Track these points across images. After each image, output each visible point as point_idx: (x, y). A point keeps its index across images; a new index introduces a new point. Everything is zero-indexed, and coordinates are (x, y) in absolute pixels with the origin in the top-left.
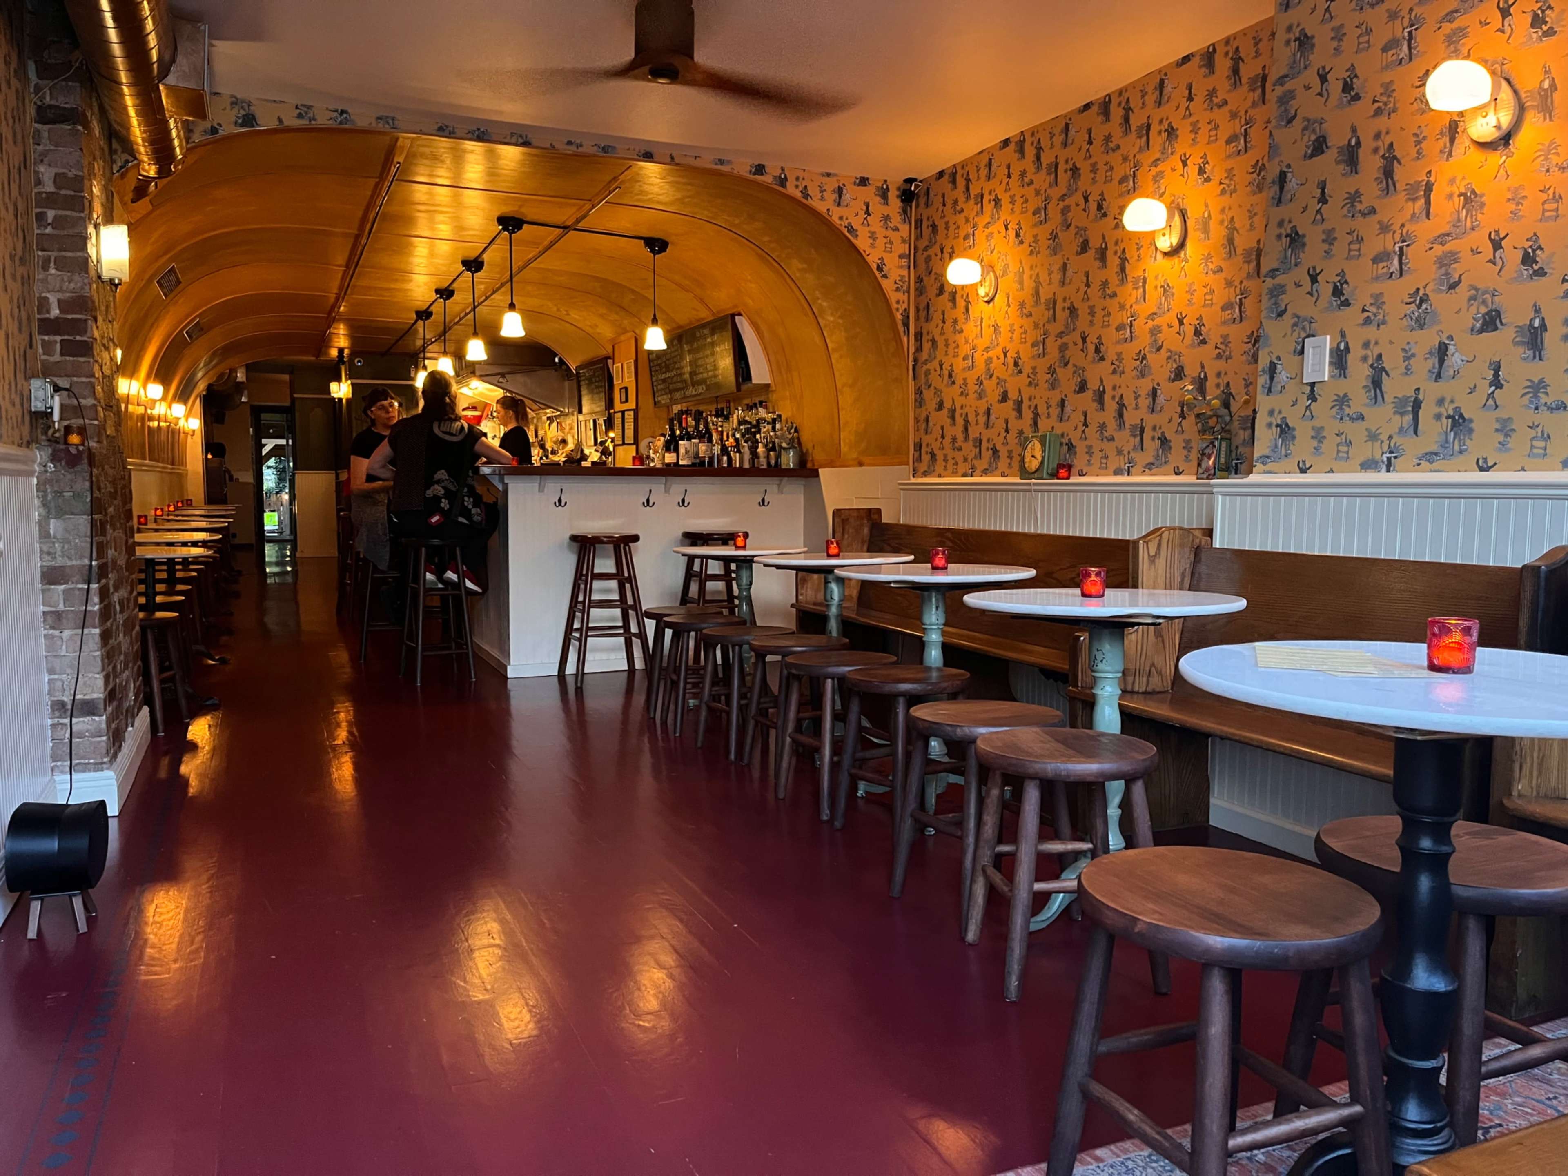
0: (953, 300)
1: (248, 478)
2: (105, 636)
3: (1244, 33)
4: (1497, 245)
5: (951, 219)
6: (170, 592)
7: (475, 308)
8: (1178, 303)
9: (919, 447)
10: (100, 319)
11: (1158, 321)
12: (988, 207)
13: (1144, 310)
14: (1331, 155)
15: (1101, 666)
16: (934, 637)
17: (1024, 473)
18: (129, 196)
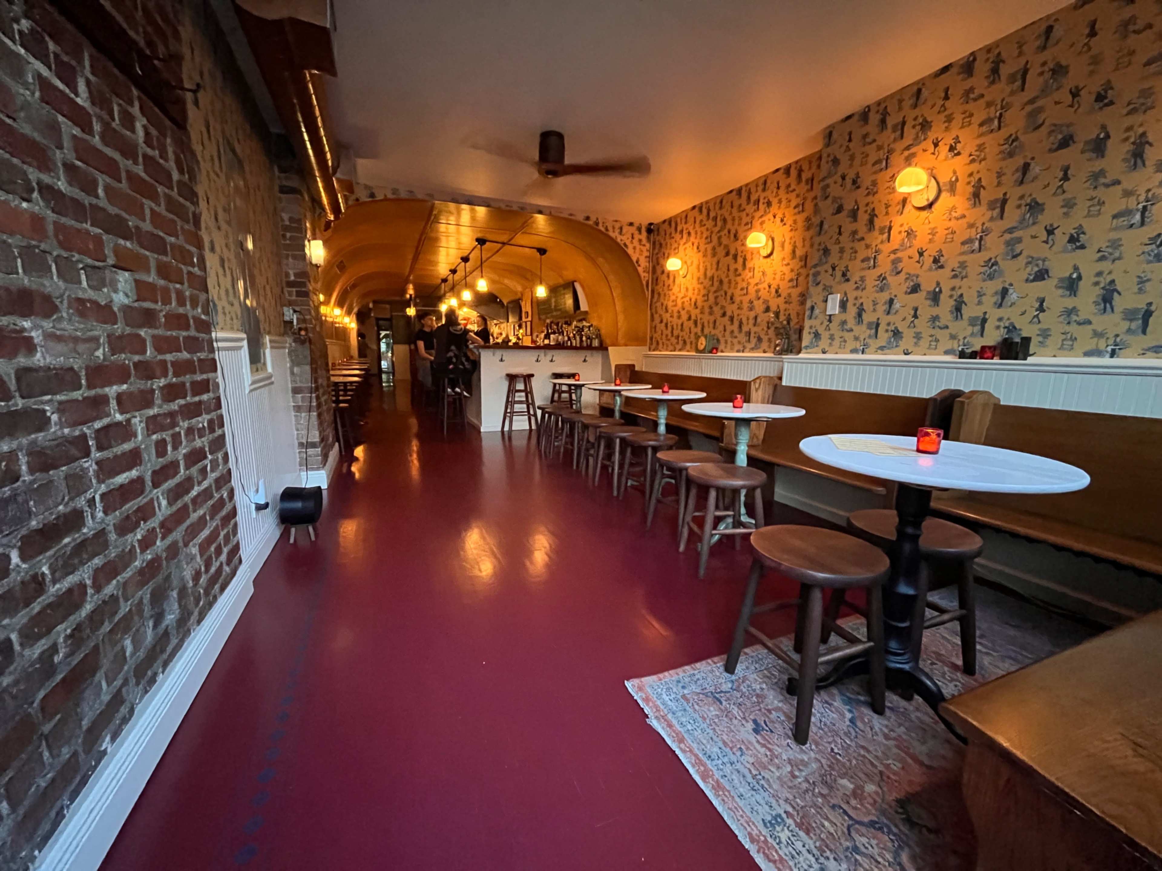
0: (668, 277)
1: (375, 347)
2: (319, 415)
3: (804, 159)
4: (921, 254)
5: (668, 241)
6: (345, 395)
7: (466, 277)
8: (768, 279)
9: (651, 339)
10: (312, 281)
11: (760, 286)
12: (685, 236)
13: (753, 282)
14: (844, 213)
15: (741, 437)
16: (662, 421)
17: (698, 351)
18: (323, 228)
